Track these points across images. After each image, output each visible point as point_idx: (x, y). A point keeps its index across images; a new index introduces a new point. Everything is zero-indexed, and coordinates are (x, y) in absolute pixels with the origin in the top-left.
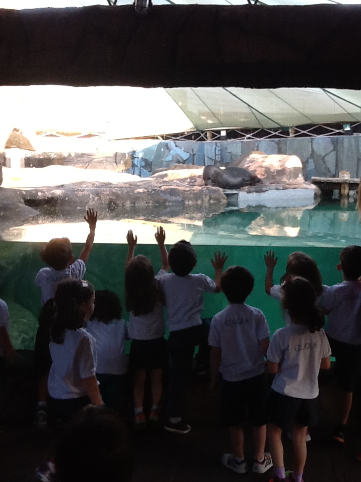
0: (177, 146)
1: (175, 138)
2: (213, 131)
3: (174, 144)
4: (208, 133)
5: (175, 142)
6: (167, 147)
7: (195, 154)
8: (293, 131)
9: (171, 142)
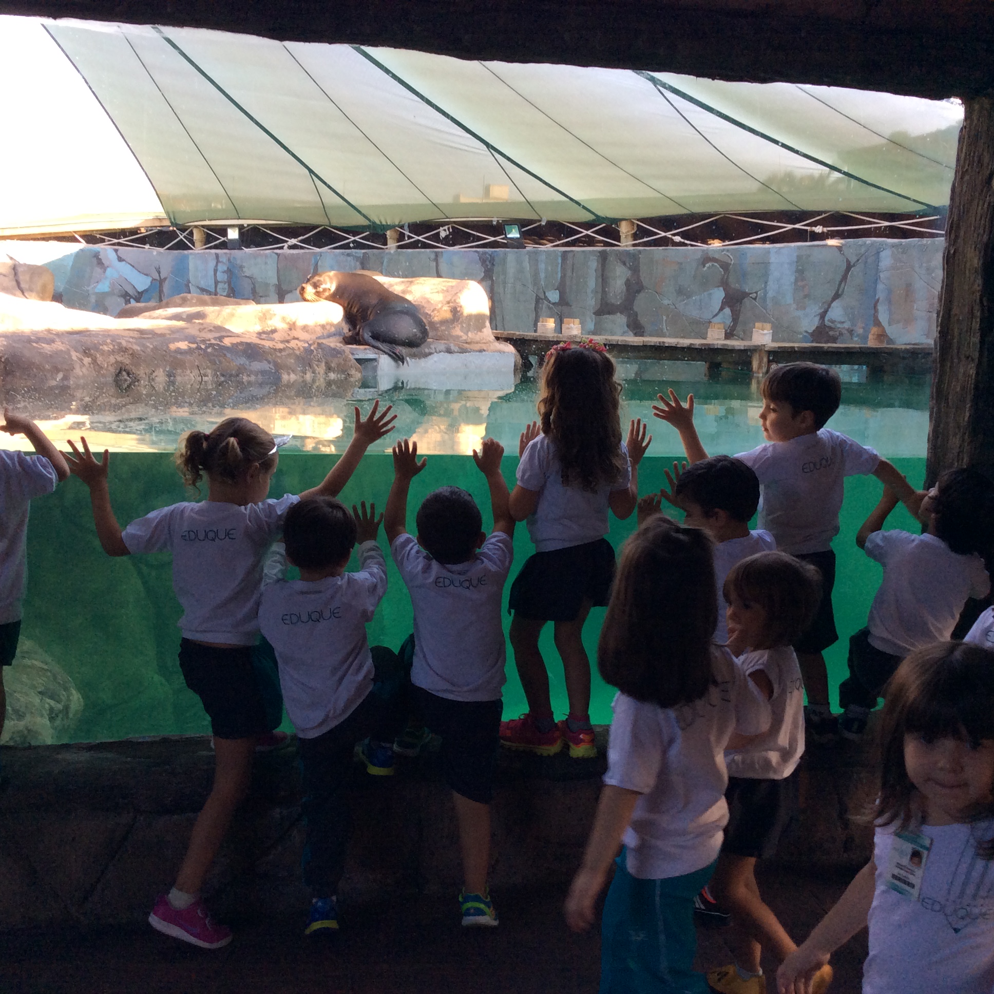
0: (120, 259)
1: (116, 241)
2: (208, 227)
3: (114, 253)
4: (195, 232)
5: (116, 251)
6: (98, 259)
7: (165, 279)
8: (396, 236)
9: (105, 249)
